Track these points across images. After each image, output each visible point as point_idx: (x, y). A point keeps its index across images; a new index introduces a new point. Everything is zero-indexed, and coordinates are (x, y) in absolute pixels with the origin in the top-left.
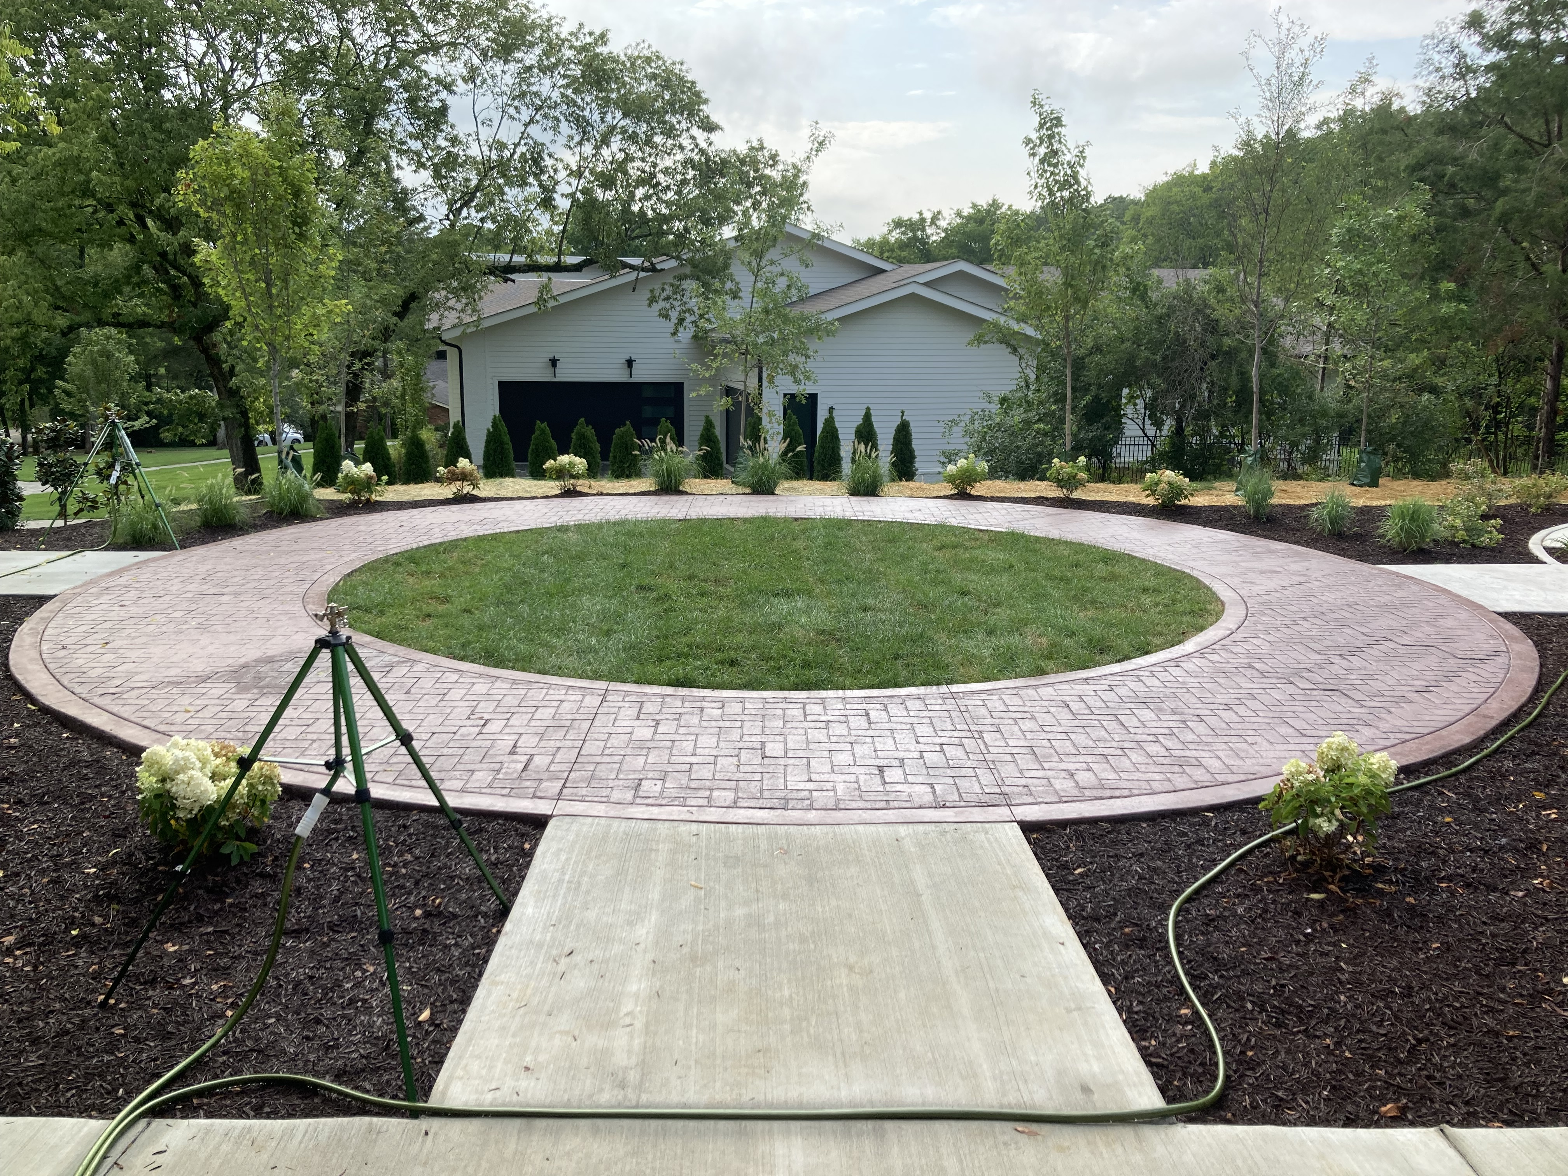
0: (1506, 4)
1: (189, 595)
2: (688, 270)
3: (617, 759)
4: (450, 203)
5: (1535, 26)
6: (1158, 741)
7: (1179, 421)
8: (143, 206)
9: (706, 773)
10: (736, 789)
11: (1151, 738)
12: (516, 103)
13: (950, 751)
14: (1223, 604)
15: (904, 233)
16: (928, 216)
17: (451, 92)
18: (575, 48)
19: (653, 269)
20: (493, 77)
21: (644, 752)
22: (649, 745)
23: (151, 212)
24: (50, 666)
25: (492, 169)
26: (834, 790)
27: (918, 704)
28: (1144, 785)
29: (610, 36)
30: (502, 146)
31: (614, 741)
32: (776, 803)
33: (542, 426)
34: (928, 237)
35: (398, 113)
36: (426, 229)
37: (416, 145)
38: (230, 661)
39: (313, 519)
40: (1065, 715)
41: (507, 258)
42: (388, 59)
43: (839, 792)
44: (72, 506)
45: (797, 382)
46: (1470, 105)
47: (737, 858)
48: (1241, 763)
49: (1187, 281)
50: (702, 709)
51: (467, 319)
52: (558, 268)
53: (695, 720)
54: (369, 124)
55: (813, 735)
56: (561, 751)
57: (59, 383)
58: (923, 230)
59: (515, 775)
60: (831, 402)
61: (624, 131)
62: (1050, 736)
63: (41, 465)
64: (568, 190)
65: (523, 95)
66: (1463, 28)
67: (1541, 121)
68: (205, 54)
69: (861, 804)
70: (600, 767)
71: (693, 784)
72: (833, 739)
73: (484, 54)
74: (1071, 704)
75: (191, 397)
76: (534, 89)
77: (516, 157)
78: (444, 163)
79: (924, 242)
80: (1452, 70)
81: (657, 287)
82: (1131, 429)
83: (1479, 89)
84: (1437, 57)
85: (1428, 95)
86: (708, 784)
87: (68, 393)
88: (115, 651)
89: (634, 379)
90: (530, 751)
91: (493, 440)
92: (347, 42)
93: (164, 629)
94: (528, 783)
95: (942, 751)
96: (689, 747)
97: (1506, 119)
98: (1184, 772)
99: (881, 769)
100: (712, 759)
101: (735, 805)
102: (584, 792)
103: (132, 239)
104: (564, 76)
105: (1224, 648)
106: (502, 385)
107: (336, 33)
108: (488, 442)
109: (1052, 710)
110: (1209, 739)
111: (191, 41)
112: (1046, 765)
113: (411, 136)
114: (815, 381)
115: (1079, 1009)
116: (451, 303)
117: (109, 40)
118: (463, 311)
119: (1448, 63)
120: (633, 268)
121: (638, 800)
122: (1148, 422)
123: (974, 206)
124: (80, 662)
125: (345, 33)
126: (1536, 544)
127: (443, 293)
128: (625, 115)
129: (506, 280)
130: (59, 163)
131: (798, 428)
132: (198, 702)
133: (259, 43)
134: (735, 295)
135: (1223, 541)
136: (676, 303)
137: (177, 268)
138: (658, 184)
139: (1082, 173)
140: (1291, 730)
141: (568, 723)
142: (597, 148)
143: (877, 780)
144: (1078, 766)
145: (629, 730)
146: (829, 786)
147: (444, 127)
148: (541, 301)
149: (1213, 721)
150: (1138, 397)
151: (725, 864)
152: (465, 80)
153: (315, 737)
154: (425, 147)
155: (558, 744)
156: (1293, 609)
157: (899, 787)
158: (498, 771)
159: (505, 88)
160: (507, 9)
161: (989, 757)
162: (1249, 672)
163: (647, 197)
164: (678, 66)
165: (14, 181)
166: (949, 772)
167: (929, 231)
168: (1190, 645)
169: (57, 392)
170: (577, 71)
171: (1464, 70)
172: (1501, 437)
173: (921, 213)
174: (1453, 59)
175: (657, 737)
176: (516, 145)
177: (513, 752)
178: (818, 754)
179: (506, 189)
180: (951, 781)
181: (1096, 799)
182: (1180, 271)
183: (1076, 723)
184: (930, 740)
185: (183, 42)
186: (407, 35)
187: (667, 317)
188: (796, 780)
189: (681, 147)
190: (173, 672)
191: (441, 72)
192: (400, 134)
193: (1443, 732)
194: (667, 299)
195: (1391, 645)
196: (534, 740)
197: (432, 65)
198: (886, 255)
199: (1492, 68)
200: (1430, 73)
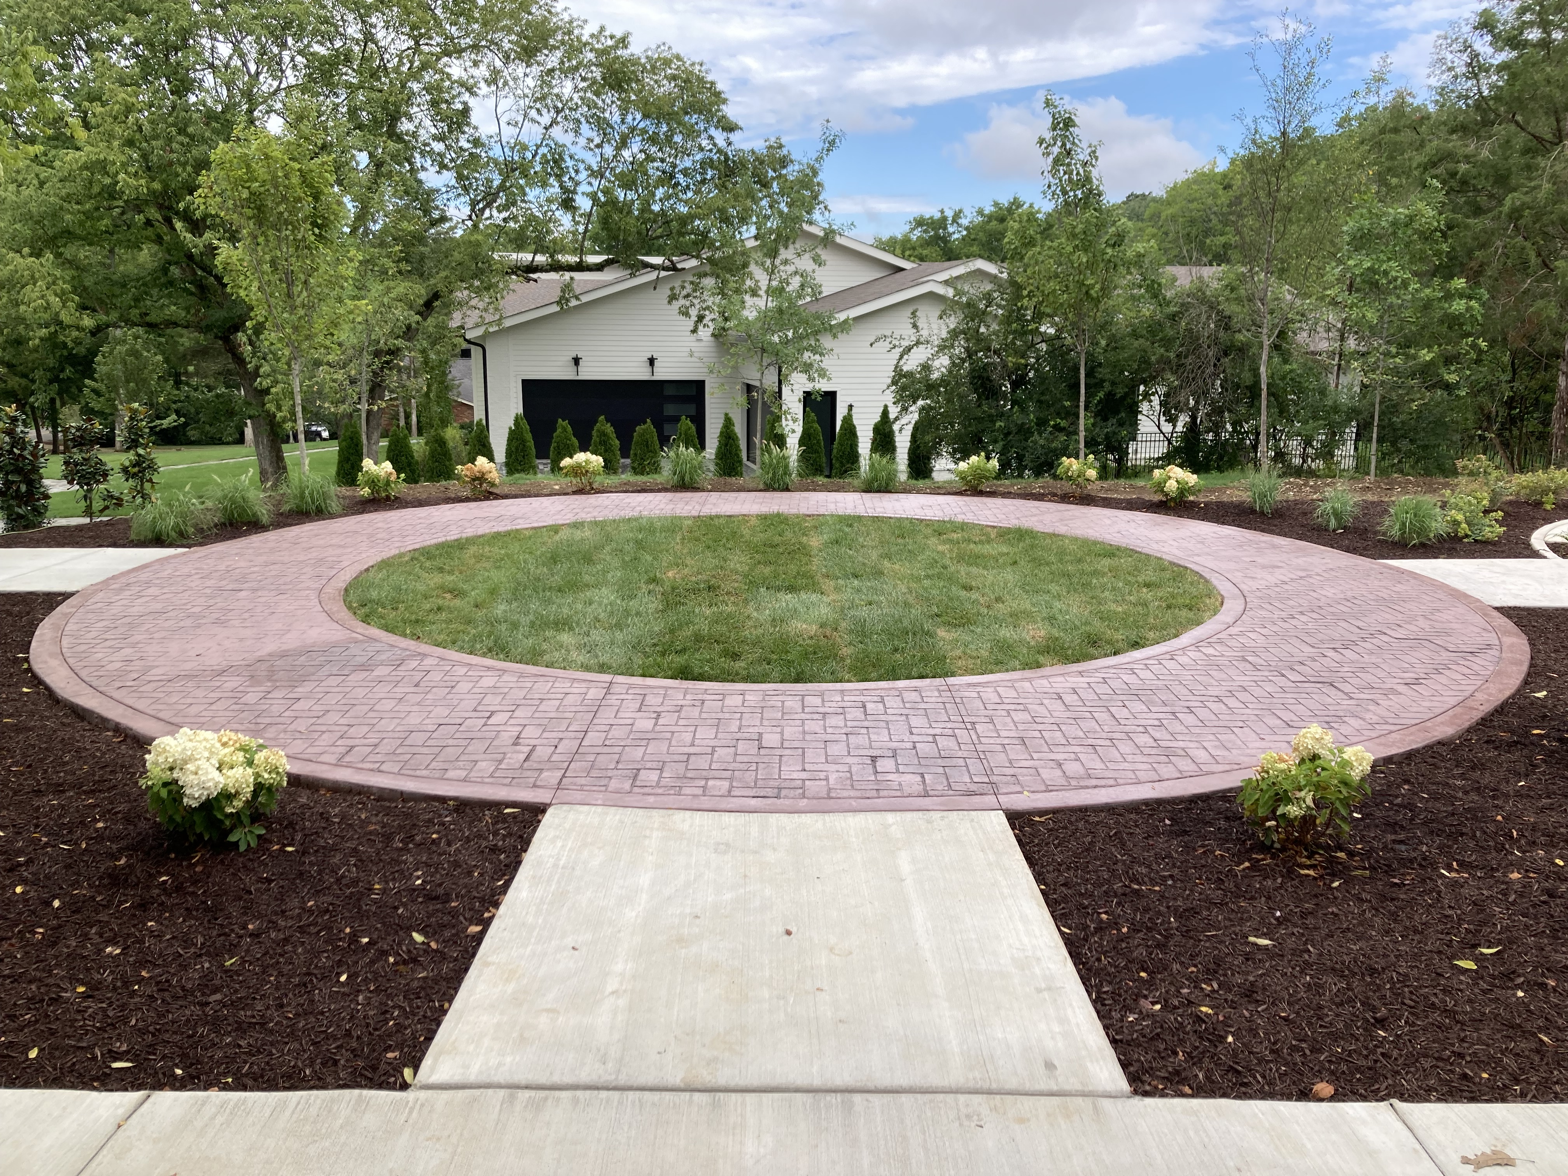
0: (1517, 4)
1: (208, 591)
2: (708, 268)
3: (617, 750)
4: (473, 204)
5: (1545, 25)
6: (1146, 732)
7: (1194, 418)
8: (170, 208)
9: (702, 763)
10: (731, 779)
11: (1141, 729)
12: (538, 105)
13: (942, 742)
14: (1223, 597)
15: (925, 231)
16: (949, 214)
17: (473, 94)
18: (596, 51)
19: (674, 268)
20: (515, 79)
21: (644, 743)
22: (649, 736)
23: (177, 213)
24: (70, 661)
25: (513, 170)
26: (827, 779)
27: (914, 696)
28: (1130, 775)
29: (630, 39)
30: (525, 148)
31: (615, 733)
32: (769, 792)
33: (563, 424)
34: (950, 235)
35: (420, 114)
36: (452, 228)
37: (439, 147)
38: (246, 655)
39: (332, 516)
40: (1057, 706)
41: (529, 257)
42: (412, 63)
43: (832, 781)
44: (97, 505)
45: (811, 379)
46: (1481, 104)
47: (727, 845)
48: (1226, 753)
49: (1200, 278)
50: (703, 701)
51: (489, 318)
52: (580, 267)
53: (696, 712)
54: (392, 126)
55: (810, 726)
56: (564, 742)
57: (87, 381)
58: (945, 228)
59: (517, 766)
60: (850, 400)
61: (644, 131)
62: (1040, 727)
63: (66, 463)
64: (589, 189)
65: (543, 98)
66: (1476, 28)
67: (1553, 119)
68: (230, 58)
69: (852, 793)
70: (600, 757)
71: (690, 774)
72: (829, 730)
73: (507, 59)
74: (1064, 696)
75: (218, 396)
76: (556, 91)
77: (538, 158)
78: (465, 165)
79: (945, 240)
80: (1464, 69)
81: (677, 284)
82: (1146, 425)
83: (1492, 87)
84: (1450, 57)
85: (1441, 95)
86: (704, 773)
87: (96, 392)
88: (134, 645)
89: (657, 377)
90: (533, 742)
91: (514, 437)
92: (371, 45)
93: (182, 624)
94: (529, 773)
95: (935, 742)
96: (688, 737)
97: (1519, 118)
98: (1170, 762)
99: (874, 759)
100: (709, 750)
101: (729, 794)
102: (583, 781)
103: (159, 240)
104: (584, 79)
105: (1221, 642)
106: (525, 383)
107: (359, 36)
108: (510, 440)
109: (1045, 702)
110: (1197, 730)
111: (217, 44)
112: (1035, 756)
113: (435, 138)
114: (829, 379)
115: (1049, 989)
116: (473, 302)
117: (136, 43)
118: (486, 310)
119: (1460, 62)
120: (654, 267)
121: (636, 790)
122: (1163, 418)
123: (996, 204)
124: (100, 655)
125: (369, 37)
126: (1539, 538)
127: (466, 292)
128: (646, 116)
129: (529, 280)
130: (85, 167)
131: (816, 425)
132: (212, 695)
133: (283, 45)
134: (754, 293)
135: (1227, 537)
136: (696, 301)
137: (203, 269)
138: (678, 184)
139: (1094, 173)
140: (1279, 722)
141: (571, 715)
142: (618, 149)
143: (870, 769)
144: (1065, 756)
145: (629, 721)
146: (822, 775)
147: (466, 129)
148: (562, 301)
149: (1203, 713)
150: (1153, 394)
151: (716, 851)
152: (488, 83)
153: (324, 728)
154: (448, 148)
155: (561, 735)
156: (1291, 603)
157: (890, 777)
158: (501, 762)
159: (527, 91)
160: (530, 13)
161: (980, 748)
162: (1242, 665)
163: (668, 197)
164: (697, 67)
165: (42, 184)
166: (940, 762)
167: (951, 229)
168: (1186, 639)
169: (86, 391)
170: (597, 73)
171: (1476, 68)
172: (1516, 432)
173: (942, 212)
174: (1465, 58)
175: (658, 728)
176: (538, 147)
177: (515, 744)
178: (814, 744)
179: (527, 190)
180: (941, 770)
181: (1082, 787)
182: (1194, 269)
183: (1068, 714)
184: (923, 731)
185: (209, 45)
186: (431, 38)
187: (686, 314)
188: (791, 771)
189: (701, 149)
190: (188, 666)
191: (465, 76)
192: (423, 135)
193: (1429, 724)
194: (687, 296)
195: (1385, 638)
196: (537, 732)
197: (456, 69)
198: (907, 253)
199: (1503, 67)
200: (1442, 73)
